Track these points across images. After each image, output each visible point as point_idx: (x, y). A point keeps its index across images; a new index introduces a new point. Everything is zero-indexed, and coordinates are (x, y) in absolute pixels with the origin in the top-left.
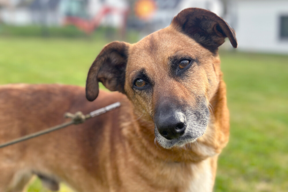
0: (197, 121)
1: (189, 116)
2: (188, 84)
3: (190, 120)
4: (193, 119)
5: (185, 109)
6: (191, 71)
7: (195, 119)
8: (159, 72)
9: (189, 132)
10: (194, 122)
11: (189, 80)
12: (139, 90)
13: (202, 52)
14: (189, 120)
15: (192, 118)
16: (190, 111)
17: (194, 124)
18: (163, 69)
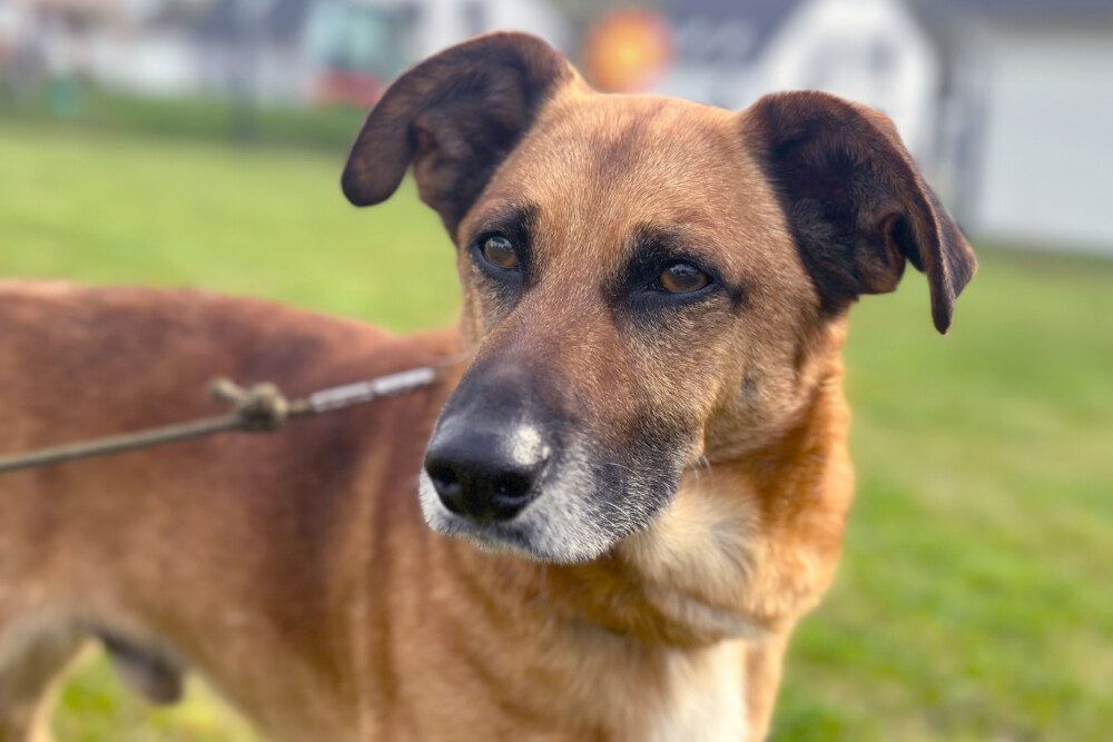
0: (588, 502)
1: (572, 468)
2: (647, 355)
3: (565, 486)
4: (577, 484)
5: (572, 436)
6: (689, 319)
7: (583, 489)
8: (576, 253)
9: (533, 523)
10: (571, 500)
11: (662, 342)
12: (484, 272)
13: (782, 277)
14: (561, 484)
15: (578, 481)
16: (583, 453)
17: (567, 505)
18: (595, 252)
